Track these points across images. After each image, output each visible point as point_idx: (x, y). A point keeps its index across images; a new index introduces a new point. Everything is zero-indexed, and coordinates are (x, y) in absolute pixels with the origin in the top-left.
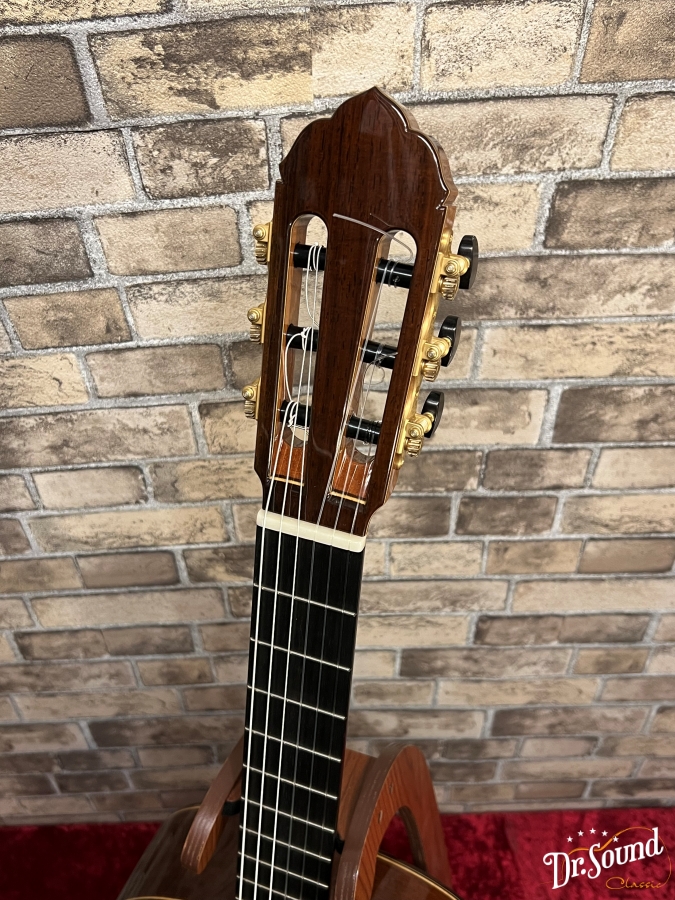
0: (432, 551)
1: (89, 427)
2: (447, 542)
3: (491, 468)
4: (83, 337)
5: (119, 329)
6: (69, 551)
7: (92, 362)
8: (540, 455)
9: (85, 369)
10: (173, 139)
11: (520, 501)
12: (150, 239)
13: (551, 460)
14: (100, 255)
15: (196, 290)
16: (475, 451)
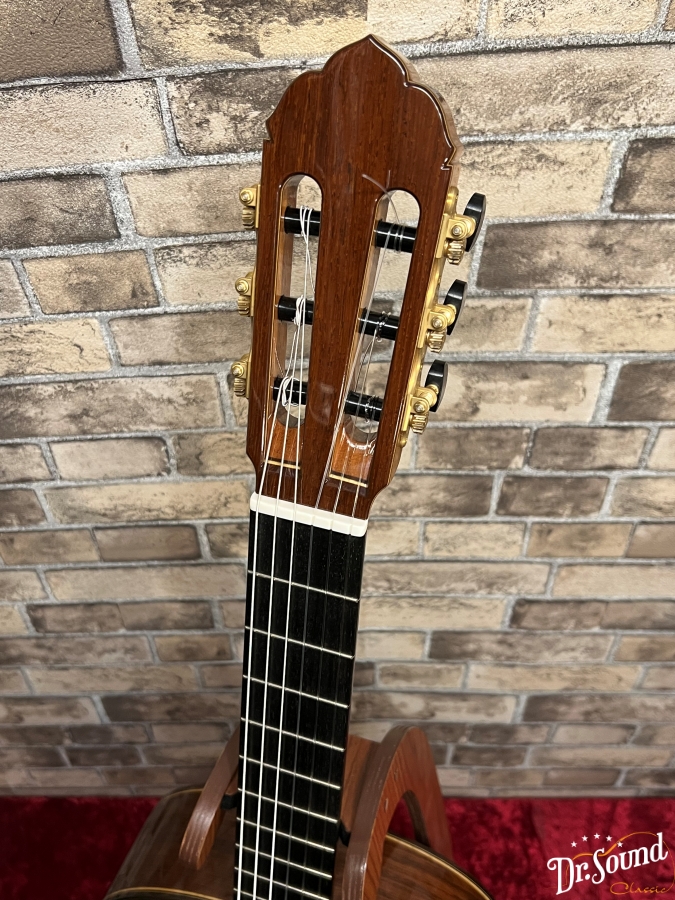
0: (469, 532)
1: (111, 396)
2: (486, 523)
3: (539, 446)
4: (107, 301)
5: (146, 294)
6: (87, 523)
7: (117, 328)
8: (592, 434)
9: (108, 335)
10: (212, 90)
11: (568, 481)
12: (182, 198)
13: (605, 439)
14: (128, 215)
15: (230, 253)
16: (522, 428)
